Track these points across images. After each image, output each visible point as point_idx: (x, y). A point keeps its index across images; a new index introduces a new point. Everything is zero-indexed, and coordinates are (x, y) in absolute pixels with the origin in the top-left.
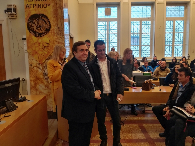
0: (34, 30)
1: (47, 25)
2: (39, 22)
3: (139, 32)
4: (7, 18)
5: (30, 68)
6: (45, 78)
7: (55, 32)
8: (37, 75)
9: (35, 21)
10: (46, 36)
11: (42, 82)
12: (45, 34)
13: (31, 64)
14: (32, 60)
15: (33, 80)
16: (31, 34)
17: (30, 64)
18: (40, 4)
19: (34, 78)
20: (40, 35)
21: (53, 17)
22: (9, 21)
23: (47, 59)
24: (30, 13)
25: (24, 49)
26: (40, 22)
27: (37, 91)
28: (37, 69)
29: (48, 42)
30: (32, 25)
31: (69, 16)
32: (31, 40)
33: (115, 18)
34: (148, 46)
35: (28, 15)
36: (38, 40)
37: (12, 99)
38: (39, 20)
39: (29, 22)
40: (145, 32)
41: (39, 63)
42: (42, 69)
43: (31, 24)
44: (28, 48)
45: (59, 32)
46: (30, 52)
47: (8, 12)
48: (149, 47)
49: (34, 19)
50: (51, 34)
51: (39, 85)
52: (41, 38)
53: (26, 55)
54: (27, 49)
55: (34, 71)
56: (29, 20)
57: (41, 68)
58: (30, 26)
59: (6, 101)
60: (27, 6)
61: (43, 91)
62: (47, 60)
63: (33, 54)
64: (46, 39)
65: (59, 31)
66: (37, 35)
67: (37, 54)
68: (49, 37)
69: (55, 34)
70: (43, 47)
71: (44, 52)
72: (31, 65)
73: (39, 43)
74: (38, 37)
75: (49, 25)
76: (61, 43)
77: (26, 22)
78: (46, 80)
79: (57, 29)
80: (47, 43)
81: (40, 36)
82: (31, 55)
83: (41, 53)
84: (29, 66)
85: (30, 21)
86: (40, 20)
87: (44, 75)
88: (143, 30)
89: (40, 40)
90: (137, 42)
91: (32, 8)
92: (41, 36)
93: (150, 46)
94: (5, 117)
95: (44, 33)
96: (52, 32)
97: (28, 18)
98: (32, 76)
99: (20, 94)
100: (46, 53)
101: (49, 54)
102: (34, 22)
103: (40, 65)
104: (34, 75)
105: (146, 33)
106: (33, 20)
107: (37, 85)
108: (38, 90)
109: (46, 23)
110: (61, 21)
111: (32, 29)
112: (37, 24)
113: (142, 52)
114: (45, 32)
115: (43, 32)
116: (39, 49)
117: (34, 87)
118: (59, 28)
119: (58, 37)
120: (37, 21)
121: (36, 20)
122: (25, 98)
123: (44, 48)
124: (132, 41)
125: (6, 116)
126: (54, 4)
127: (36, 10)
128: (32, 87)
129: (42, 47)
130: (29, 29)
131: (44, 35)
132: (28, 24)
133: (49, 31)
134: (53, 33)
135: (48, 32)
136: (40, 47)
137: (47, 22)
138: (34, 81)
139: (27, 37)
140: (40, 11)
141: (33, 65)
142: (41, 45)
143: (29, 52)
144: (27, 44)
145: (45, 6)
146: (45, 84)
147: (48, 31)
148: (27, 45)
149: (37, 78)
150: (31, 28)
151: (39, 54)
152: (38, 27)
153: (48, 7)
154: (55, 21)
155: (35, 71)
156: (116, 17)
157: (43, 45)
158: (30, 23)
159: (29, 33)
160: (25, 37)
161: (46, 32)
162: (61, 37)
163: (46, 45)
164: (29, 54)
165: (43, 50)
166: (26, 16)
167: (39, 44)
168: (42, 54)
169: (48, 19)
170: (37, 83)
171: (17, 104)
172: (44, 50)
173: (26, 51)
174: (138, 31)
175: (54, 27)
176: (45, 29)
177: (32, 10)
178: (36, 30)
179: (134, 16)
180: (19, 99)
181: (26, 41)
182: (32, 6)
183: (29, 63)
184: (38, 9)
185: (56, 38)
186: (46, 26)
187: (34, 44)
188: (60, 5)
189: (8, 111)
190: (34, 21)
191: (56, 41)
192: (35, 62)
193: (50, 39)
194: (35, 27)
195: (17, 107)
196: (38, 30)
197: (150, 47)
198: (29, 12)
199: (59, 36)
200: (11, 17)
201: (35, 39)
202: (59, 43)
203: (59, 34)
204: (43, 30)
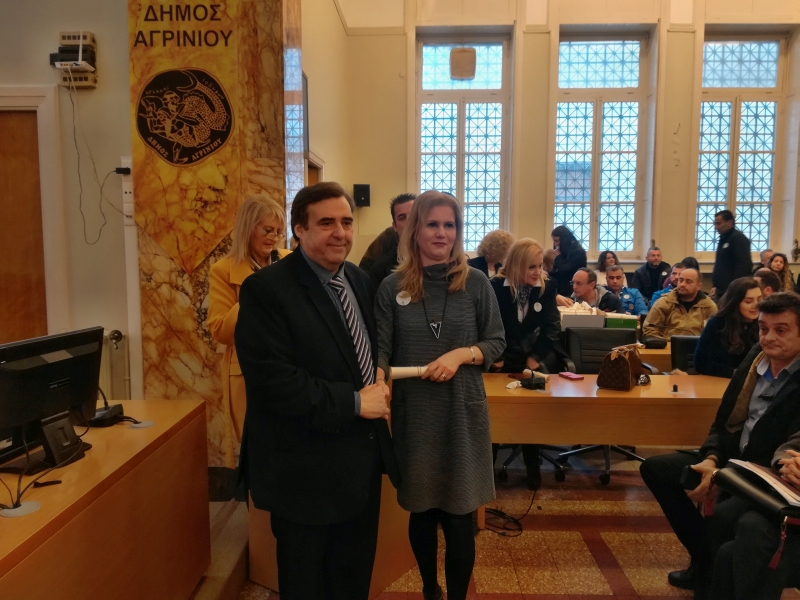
0: (164, 134)
1: (214, 116)
2: (186, 102)
3: (589, 147)
4: (59, 86)
5: (143, 288)
6: (205, 330)
7: (249, 143)
8: (170, 317)
9: (169, 99)
10: (210, 158)
11: (192, 349)
12: (208, 154)
13: (146, 271)
14: (152, 257)
15: (153, 338)
16: (153, 152)
17: (145, 274)
18: (190, 33)
19: (160, 331)
20: (188, 156)
21: (242, 85)
22: (66, 96)
23: (213, 253)
24: (150, 65)
25: (122, 212)
26: (189, 103)
27: (169, 383)
28: (174, 291)
29: (220, 183)
30: (155, 116)
31: (305, 78)
32: (152, 176)
33: (490, 88)
34: (627, 204)
35: (142, 74)
36: (178, 177)
37: (67, 412)
38: (186, 97)
39: (144, 104)
40: (616, 148)
41: (179, 268)
42: (191, 293)
43: (153, 113)
44: (139, 207)
45: (265, 144)
46: (147, 225)
47: (62, 60)
48: (629, 208)
49: (165, 92)
50: (233, 152)
51: (178, 358)
52: (193, 167)
53: (130, 235)
54: (136, 211)
55: (158, 300)
56: (144, 94)
57: (189, 289)
58: (148, 120)
59: (43, 420)
60: (140, 40)
61: (194, 383)
62: (212, 259)
63: (158, 231)
64: (209, 171)
65: (263, 139)
66: (177, 156)
67: (172, 232)
68: (223, 164)
69: (249, 154)
70: (200, 204)
71: (201, 224)
72: (147, 276)
73: (182, 189)
74: (178, 162)
75: (224, 116)
76: (271, 191)
77: (132, 102)
78: (206, 339)
79: (257, 134)
80: (214, 190)
81: (186, 159)
82: (150, 235)
83: (188, 227)
84: (141, 280)
85: (151, 100)
86: (189, 95)
87: (200, 317)
88: (606, 141)
89: (187, 178)
90: (583, 189)
91: (158, 49)
92: (190, 161)
93: (635, 204)
94: (37, 485)
95: (204, 147)
96: (237, 143)
97: (141, 88)
98: (151, 322)
99: (100, 396)
100: (211, 229)
101: (224, 234)
102: (166, 104)
103: (186, 276)
104: (158, 316)
105: (620, 153)
106: (162, 95)
107: (170, 360)
108: (174, 378)
109: (213, 109)
110: (272, 101)
111: (157, 132)
112: (177, 109)
113: (603, 229)
114: (209, 145)
115: (200, 144)
116: (184, 211)
117: (157, 368)
118: (263, 129)
119: (257, 165)
120: (176, 98)
121: (175, 94)
122: (122, 413)
123: (203, 207)
124: (560, 185)
125: (40, 481)
126: (245, 31)
127: (172, 56)
128: (150, 366)
129: (194, 203)
130: (143, 128)
131: (204, 155)
132: (141, 109)
133: (223, 140)
134: (238, 150)
135: (219, 145)
136: (187, 205)
137: (218, 104)
138: (158, 341)
139: (135, 164)
140: (191, 57)
141: (155, 276)
142: (192, 194)
143: (142, 225)
144: (135, 190)
145: (211, 38)
146: (203, 354)
147: (219, 140)
148: (136, 196)
149: (172, 331)
150: (152, 126)
151: (180, 231)
152: (180, 125)
153: (222, 41)
154: (249, 99)
155: (165, 302)
156: (497, 85)
157: (200, 196)
158: (150, 108)
159: (142, 148)
160: (126, 163)
161: (212, 142)
162: (270, 167)
163: (210, 196)
164: (142, 230)
165: (196, 216)
166: (133, 80)
167: (184, 190)
168: (193, 233)
169: (221, 92)
170: (168, 349)
171: (89, 436)
172: (201, 215)
173: (131, 221)
174: (588, 141)
175: (245, 124)
176: (208, 133)
177: (160, 55)
178: (172, 135)
179: (569, 81)
180: (98, 415)
181: (130, 177)
182: (158, 38)
183: (141, 270)
184: (183, 50)
185: (252, 167)
186: (212, 120)
187: (165, 191)
188: (270, 35)
189: (50, 462)
190: (165, 99)
191: (251, 182)
192: (163, 266)
193: (225, 173)
194: (168, 125)
195: (88, 447)
196: (180, 134)
197: (633, 212)
198: (147, 64)
199: (266, 159)
200: (74, 84)
201: (165, 171)
202: (262, 188)
203: (264, 151)
204: (200, 136)
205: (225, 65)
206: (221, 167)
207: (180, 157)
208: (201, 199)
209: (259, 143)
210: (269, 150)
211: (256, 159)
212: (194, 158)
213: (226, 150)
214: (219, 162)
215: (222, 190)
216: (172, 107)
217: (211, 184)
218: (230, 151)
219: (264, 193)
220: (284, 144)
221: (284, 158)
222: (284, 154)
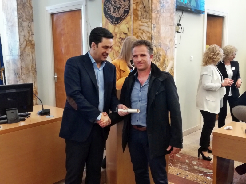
0: (111, 13)
1: (125, 4)
7: (139, 13)
10: (124, 21)
12: (123, 19)
16: (108, 20)
29: (126, 32)
36: (114, 29)
39: (106, 3)
43: (108, 6)
45: (145, 13)
52: (119, 25)
58: (107, 8)
64: (123, 26)
65: (144, 11)
68: (127, 23)
69: (139, 18)
71: (120, 47)
73: (115, 34)
74: (115, 24)
75: (128, 4)
76: (146, 33)
77: (102, 2)
79: (142, 9)
80: (125, 34)
81: (117, 22)
83: (117, 48)
89: (117, 30)
92: (118, 23)
102: (111, 2)
109: (125, 1)
111: (109, 13)
114: (123, 16)
115: (121, 16)
116: (116, 43)
118: (144, 7)
119: (142, 22)
123: (121, 41)
129: (119, 39)
131: (122, 20)
132: (105, 5)
133: (128, 14)
135: (127, 16)
136: (117, 40)
139: (103, 26)
142: (118, 36)
151: (115, 50)
152: (115, 9)
159: (105, 19)
160: (101, 25)
161: (124, 15)
162: (146, 22)
163: (123, 36)
165: (119, 44)
168: (118, 51)
172: (121, 44)
176: (123, 11)
178: (113, 13)
185: (140, 23)
191: (140, 29)
193: (128, 27)
194: (112, 9)
196: (115, 13)
199: (145, 19)
201: (111, 27)
202: (143, 32)
203: (144, 16)
204: (121, 12)
206: (127, 25)
207: (115, 22)
208: (121, 37)
209: (143, 13)
210: (146, 15)
211: (142, 20)
212: (119, 21)
214: (126, 23)
215: (127, 34)
217: (124, 31)
218: (130, 17)
219: (144, 34)
220: (152, 12)
221: (152, 18)
222: (152, 16)
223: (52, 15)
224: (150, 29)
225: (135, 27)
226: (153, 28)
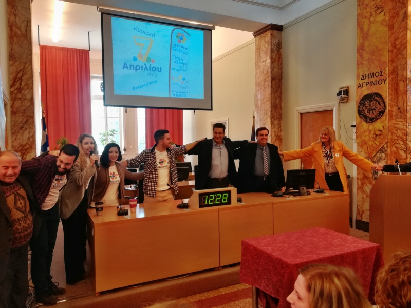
0: (365, 114)
4: (339, 102)
7: (394, 114)
10: (379, 121)
11: (371, 183)
15: (360, 179)
16: (362, 120)
18: (374, 81)
19: (362, 176)
22: (340, 105)
23: (378, 152)
24: (362, 93)
25: (353, 139)
26: (373, 103)
27: (364, 194)
29: (381, 129)
32: (361, 127)
35: (360, 96)
36: (369, 127)
43: (362, 108)
44: (357, 137)
45: (400, 114)
47: (339, 95)
49: (366, 101)
51: (367, 185)
52: (373, 124)
53: (355, 145)
58: (361, 110)
60: (359, 86)
62: (378, 154)
63: (362, 144)
64: (378, 125)
65: (399, 112)
66: (368, 120)
67: (366, 145)
69: (394, 118)
70: (375, 136)
71: (375, 142)
74: (369, 122)
75: (383, 106)
76: (401, 130)
77: (356, 105)
79: (397, 110)
80: (380, 131)
82: (360, 146)
83: (371, 143)
85: (362, 104)
86: (373, 101)
89: (371, 127)
91: (365, 88)
92: (372, 122)
97: (359, 101)
98: (359, 173)
100: (378, 143)
101: (382, 145)
102: (366, 105)
104: (361, 172)
107: (364, 186)
109: (380, 104)
110: (403, 98)
111: (363, 113)
114: (378, 116)
115: (376, 116)
116: (370, 138)
117: (360, 188)
118: (399, 109)
119: (397, 121)
121: (369, 101)
122: (324, 191)
126: (394, 76)
127: (368, 89)
129: (373, 135)
130: (359, 113)
131: (377, 120)
132: (359, 107)
133: (383, 114)
135: (381, 116)
136: (371, 136)
137: (382, 103)
139: (357, 124)
140: (374, 89)
142: (372, 132)
143: (358, 142)
144: (356, 132)
145: (380, 82)
147: (381, 114)
148: (356, 134)
149: (365, 177)
151: (369, 144)
152: (370, 111)
153: (383, 82)
154: (394, 99)
157: (375, 133)
158: (361, 106)
159: (359, 119)
160: (354, 124)
162: (401, 121)
163: (378, 133)
164: (358, 144)
165: (374, 140)
166: (357, 98)
167: (370, 131)
168: (372, 145)
169: (383, 99)
170: (364, 183)
173: (355, 141)
176: (378, 112)
177: (365, 90)
178: (367, 114)
181: (355, 128)
182: (364, 84)
184: (372, 87)
186: (379, 108)
187: (364, 132)
188: (402, 76)
190: (366, 103)
191: (394, 127)
193: (383, 125)
194: (366, 111)
196: (370, 113)
199: (400, 119)
200: (342, 101)
201: (365, 125)
202: (398, 129)
203: (399, 116)
204: (376, 113)
205: (385, 90)
206: (382, 123)
209: (397, 114)
210: (401, 116)
211: (396, 119)
212: (374, 121)
213: (384, 117)
215: (382, 131)
216: (368, 105)
217: (378, 128)
218: (385, 117)
219: (399, 131)
220: (407, 113)
221: (407, 118)
222: (407, 117)
223: (301, 114)
224: (405, 127)
225: (390, 125)
226: (408, 126)
